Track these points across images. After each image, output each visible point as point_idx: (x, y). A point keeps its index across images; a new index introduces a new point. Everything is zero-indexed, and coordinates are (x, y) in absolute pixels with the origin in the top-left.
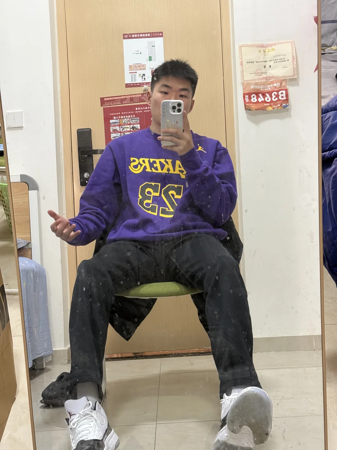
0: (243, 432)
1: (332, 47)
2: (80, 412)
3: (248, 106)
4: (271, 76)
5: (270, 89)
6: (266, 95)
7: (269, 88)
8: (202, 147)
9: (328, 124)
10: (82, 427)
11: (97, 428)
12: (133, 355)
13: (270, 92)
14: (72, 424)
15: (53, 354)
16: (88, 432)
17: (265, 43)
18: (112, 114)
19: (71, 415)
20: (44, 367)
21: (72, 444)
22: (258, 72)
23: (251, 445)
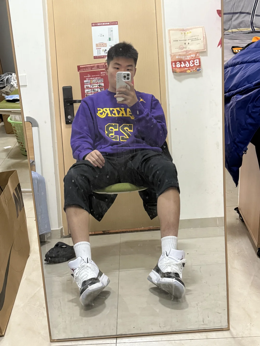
1: (229, 31)
2: (79, 267)
3: (174, 70)
4: (189, 50)
6: (186, 62)
7: (188, 58)
8: (143, 99)
9: (227, 75)
10: (83, 274)
11: (92, 272)
12: (102, 232)
13: (189, 60)
15: (51, 232)
17: (185, 28)
18: (86, 77)
19: (73, 270)
20: (46, 240)
22: (181, 47)
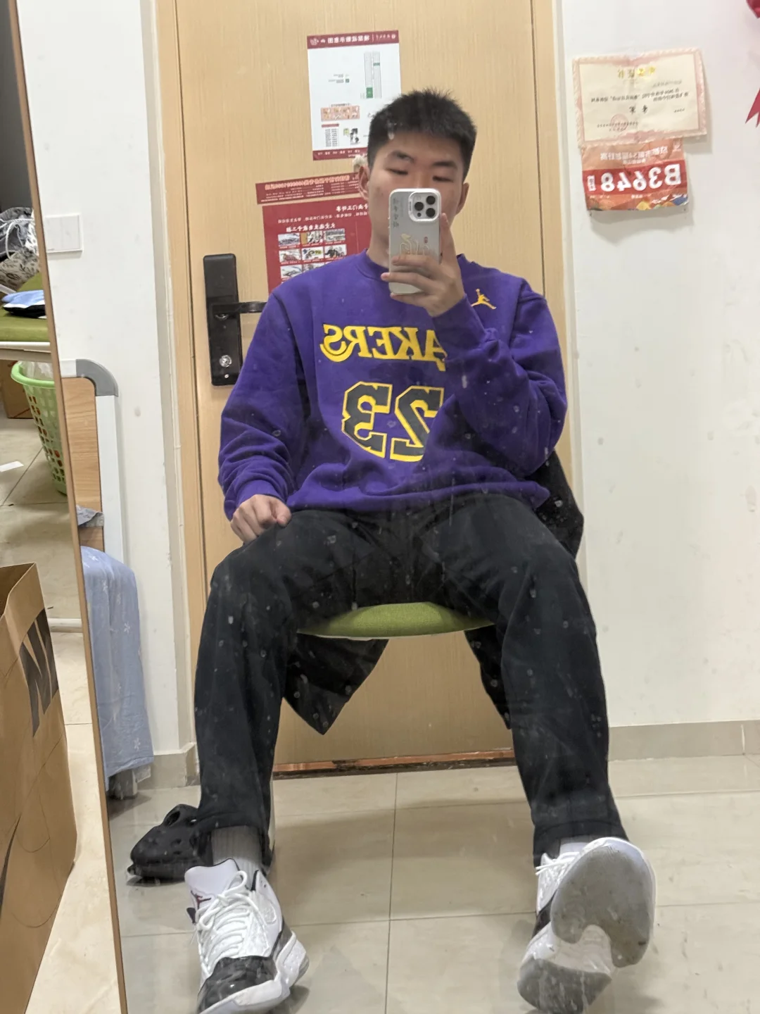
0: (587, 939)
2: (220, 895)
3: (593, 199)
4: (646, 130)
5: (644, 161)
6: (634, 174)
7: (643, 158)
8: (486, 296)
10: (226, 929)
11: (259, 931)
12: (332, 766)
13: (644, 167)
14: (204, 921)
15: (154, 764)
16: (239, 938)
17: (632, 55)
18: (284, 221)
19: (199, 902)
20: (135, 791)
21: (203, 965)
22: (617, 122)
23: (606, 968)
